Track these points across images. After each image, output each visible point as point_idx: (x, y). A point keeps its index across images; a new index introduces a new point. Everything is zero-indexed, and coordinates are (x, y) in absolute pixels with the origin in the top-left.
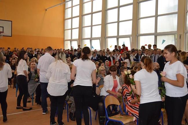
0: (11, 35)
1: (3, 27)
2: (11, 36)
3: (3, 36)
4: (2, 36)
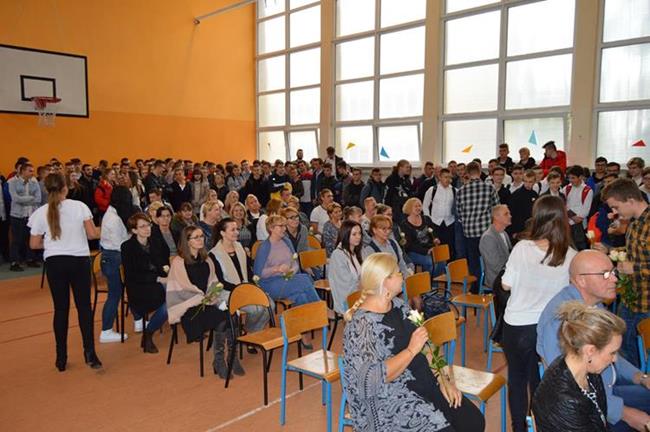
0: (85, 114)
1: (53, 80)
2: (87, 116)
3: (58, 115)
4: (55, 117)
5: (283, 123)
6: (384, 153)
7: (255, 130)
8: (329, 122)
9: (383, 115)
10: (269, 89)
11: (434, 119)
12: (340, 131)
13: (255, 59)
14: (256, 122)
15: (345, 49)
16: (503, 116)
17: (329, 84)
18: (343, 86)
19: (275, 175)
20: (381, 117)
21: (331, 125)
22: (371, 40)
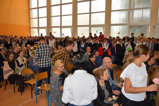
5: (37, 26)
6: (63, 34)
7: (30, 28)
8: (49, 27)
9: (63, 25)
10: (33, 17)
11: (75, 26)
12: (52, 29)
13: (29, 9)
14: (30, 26)
15: (53, 8)
16: (90, 26)
17: (49, 17)
18: (53, 18)
19: (35, 40)
20: (62, 26)
21: (50, 27)
22: (59, 6)
